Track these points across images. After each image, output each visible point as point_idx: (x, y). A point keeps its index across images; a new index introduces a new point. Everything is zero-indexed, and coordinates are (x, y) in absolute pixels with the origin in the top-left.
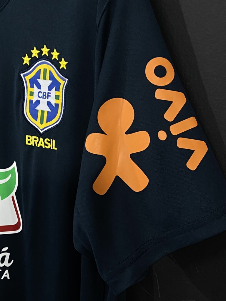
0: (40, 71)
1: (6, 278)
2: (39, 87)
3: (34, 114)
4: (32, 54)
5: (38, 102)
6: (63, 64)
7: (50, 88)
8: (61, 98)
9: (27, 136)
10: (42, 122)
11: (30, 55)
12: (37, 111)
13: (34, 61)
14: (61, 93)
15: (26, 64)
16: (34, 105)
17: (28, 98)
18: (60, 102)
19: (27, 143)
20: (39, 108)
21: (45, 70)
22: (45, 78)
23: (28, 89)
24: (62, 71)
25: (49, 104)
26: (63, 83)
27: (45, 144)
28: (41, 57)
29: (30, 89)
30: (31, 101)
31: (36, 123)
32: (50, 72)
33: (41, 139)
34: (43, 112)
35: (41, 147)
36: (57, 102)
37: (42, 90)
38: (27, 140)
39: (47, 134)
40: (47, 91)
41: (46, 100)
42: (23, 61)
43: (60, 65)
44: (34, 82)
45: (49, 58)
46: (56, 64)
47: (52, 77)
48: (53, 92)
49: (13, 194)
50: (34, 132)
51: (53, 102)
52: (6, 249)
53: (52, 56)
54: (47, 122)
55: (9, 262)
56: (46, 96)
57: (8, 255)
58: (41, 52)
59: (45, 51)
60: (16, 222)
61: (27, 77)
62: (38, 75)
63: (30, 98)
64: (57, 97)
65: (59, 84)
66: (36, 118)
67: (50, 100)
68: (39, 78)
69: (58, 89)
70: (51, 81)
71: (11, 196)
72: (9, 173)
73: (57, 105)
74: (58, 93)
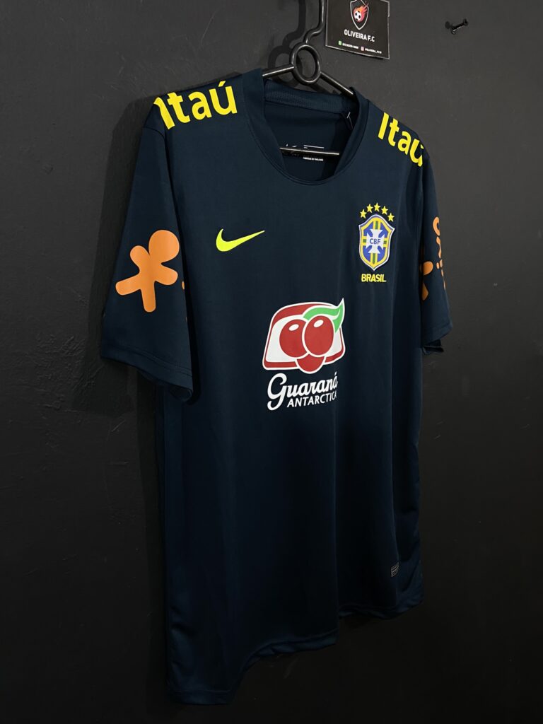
0: (372, 223)
2: (371, 235)
3: (368, 257)
5: (370, 247)
6: (391, 217)
7: (380, 235)
8: (387, 243)
9: (363, 275)
10: (374, 262)
11: (366, 210)
13: (369, 215)
14: (388, 239)
15: (363, 217)
16: (367, 250)
17: (362, 244)
18: (388, 246)
19: (363, 281)
20: (371, 252)
21: (377, 222)
22: (377, 228)
23: (362, 237)
24: (390, 223)
25: (379, 248)
26: (391, 230)
27: (377, 279)
28: (374, 212)
29: (364, 237)
30: (364, 247)
31: (370, 264)
32: (381, 223)
33: (373, 275)
34: (374, 254)
35: (373, 281)
36: (385, 245)
37: (373, 238)
38: (363, 278)
39: (379, 271)
40: (377, 238)
41: (377, 245)
42: (361, 215)
43: (388, 218)
44: (368, 231)
45: (380, 213)
46: (386, 217)
47: (382, 227)
48: (383, 238)
49: (340, 326)
50: (369, 270)
51: (382, 246)
52: (336, 373)
53: (382, 211)
54: (378, 261)
55: (337, 383)
56: (375, 242)
58: (374, 208)
59: (377, 207)
60: (339, 351)
61: (362, 228)
62: (371, 226)
63: (364, 244)
64: (385, 242)
65: (387, 232)
66: (369, 260)
67: (380, 244)
68: (372, 228)
69: (386, 236)
70: (381, 231)
71: (339, 329)
72: (339, 309)
73: (385, 248)
74: (386, 239)
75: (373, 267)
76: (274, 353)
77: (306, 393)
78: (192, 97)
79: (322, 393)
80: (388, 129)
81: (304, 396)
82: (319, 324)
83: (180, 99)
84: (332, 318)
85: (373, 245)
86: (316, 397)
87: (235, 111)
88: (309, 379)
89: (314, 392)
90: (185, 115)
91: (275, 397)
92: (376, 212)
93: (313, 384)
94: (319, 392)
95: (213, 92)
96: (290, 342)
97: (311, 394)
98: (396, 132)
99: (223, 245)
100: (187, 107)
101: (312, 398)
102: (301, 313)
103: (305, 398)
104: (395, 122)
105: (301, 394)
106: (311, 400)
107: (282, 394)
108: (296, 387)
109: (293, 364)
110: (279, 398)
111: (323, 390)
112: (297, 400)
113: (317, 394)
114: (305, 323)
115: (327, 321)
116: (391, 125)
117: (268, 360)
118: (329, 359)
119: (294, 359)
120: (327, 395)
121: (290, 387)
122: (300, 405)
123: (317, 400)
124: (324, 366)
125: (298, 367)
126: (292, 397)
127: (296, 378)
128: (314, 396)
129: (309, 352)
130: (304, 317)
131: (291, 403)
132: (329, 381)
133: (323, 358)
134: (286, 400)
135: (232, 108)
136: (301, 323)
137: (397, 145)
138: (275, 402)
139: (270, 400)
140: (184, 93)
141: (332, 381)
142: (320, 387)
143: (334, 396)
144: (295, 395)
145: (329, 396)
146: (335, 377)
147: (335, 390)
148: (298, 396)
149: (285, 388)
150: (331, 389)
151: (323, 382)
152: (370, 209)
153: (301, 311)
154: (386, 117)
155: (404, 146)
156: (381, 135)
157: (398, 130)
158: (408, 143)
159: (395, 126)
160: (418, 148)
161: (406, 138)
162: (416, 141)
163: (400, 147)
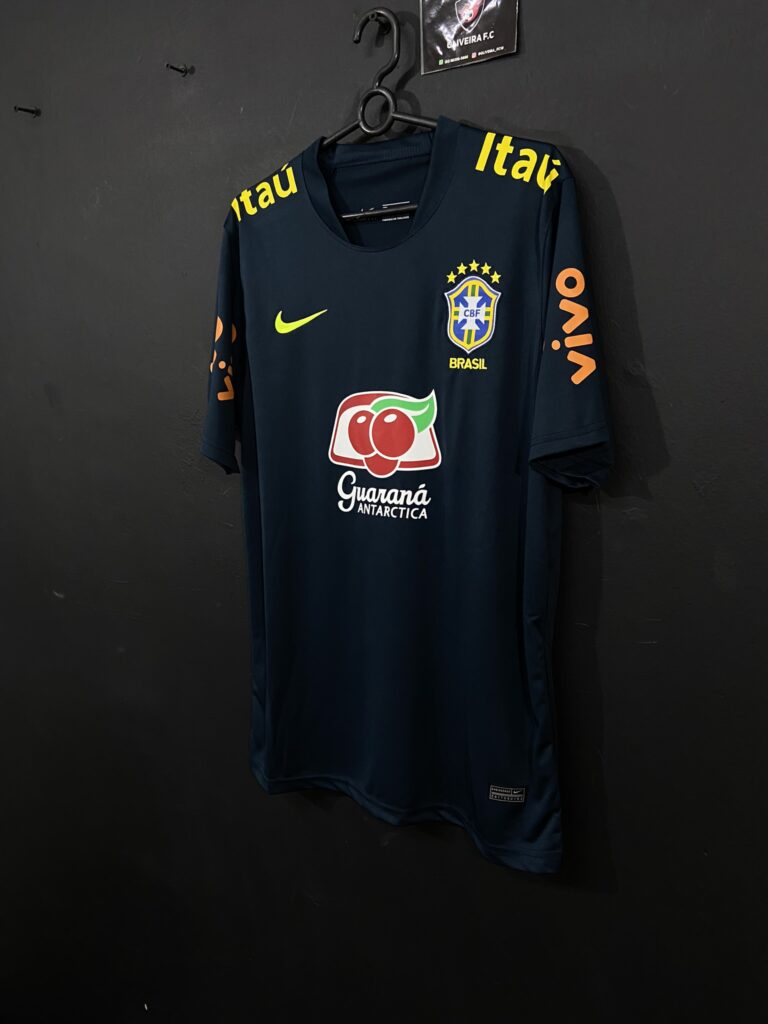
0: (467, 288)
1: (423, 517)
2: (466, 304)
3: (460, 334)
4: (458, 270)
5: (464, 321)
6: (496, 278)
7: (479, 305)
8: (491, 314)
9: (451, 359)
10: (469, 342)
11: (456, 272)
12: (464, 331)
13: (460, 278)
14: (492, 309)
15: (451, 282)
16: (458, 327)
17: (452, 317)
18: (492, 319)
19: (451, 367)
20: (465, 328)
21: (474, 287)
22: (473, 295)
23: (452, 309)
24: (494, 286)
25: (478, 322)
26: (495, 297)
27: (473, 365)
28: (469, 272)
29: (455, 309)
30: (456, 322)
31: (464, 345)
32: (480, 287)
33: (468, 360)
34: (470, 331)
35: (468, 369)
36: (487, 318)
37: (469, 308)
38: (451, 363)
39: (476, 354)
40: (475, 308)
41: (475, 318)
42: (448, 279)
43: (491, 279)
44: (460, 300)
45: (479, 273)
46: (487, 278)
47: (482, 293)
48: (483, 308)
49: (431, 426)
50: (460, 353)
51: (483, 319)
52: (423, 486)
53: (482, 271)
55: (427, 500)
56: (473, 313)
57: (425, 492)
58: (470, 268)
59: (474, 266)
60: (433, 456)
61: (451, 297)
62: (465, 293)
63: (455, 318)
64: (487, 314)
65: (491, 299)
66: (461, 339)
67: (479, 317)
68: (466, 295)
69: (488, 305)
70: (480, 298)
71: (428, 428)
72: (426, 403)
73: (487, 322)
74: (488, 309)
75: (467, 347)
77: (374, 499)
78: (259, 189)
79: (393, 505)
80: (494, 154)
81: (372, 503)
82: (390, 418)
83: (250, 194)
84: (410, 414)
85: (468, 319)
86: (386, 507)
87: (295, 190)
88: (379, 484)
89: (383, 501)
90: (253, 207)
91: (346, 497)
92: (474, 273)
93: (382, 491)
94: (390, 502)
95: (276, 179)
96: (357, 435)
97: (379, 503)
98: (508, 154)
99: (283, 327)
100: (254, 201)
101: (380, 507)
102: (369, 403)
103: (374, 506)
104: (507, 140)
105: (370, 501)
106: (380, 510)
107: (353, 494)
108: (364, 490)
109: (359, 462)
110: (350, 499)
111: (395, 501)
112: (366, 506)
113: (387, 504)
114: (372, 415)
115: (402, 417)
116: (499, 147)
118: (403, 464)
119: (362, 457)
120: (402, 509)
121: (359, 489)
122: (369, 512)
123: (386, 512)
124: (397, 472)
125: (366, 467)
126: (361, 501)
127: (365, 480)
128: (383, 506)
129: (376, 452)
130: (372, 408)
131: (360, 508)
132: (404, 493)
133: (396, 461)
134: (357, 503)
135: (293, 188)
136: (369, 416)
137: (509, 172)
138: (347, 503)
139: (342, 499)
140: (253, 188)
141: (410, 493)
142: (392, 498)
143: (417, 514)
144: (363, 500)
145: (405, 512)
146: (418, 490)
147: (422, 507)
148: (366, 502)
149: (355, 488)
150: (409, 503)
151: (396, 491)
152: (462, 269)
153: (367, 401)
154: (490, 137)
155: (522, 170)
156: (481, 166)
157: (511, 150)
158: (530, 165)
159: (505, 147)
160: (550, 166)
161: (526, 158)
162: (547, 157)
163: (516, 175)
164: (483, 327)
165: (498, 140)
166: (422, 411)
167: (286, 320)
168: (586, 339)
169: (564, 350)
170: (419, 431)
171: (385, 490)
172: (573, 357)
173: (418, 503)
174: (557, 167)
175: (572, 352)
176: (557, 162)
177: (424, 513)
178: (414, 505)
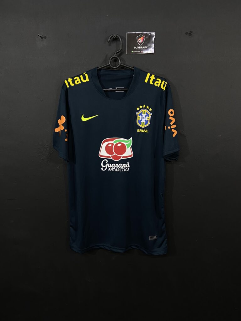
0: (142, 112)
2: (142, 116)
3: (140, 124)
5: (141, 120)
6: (150, 110)
7: (146, 116)
10: (143, 125)
11: (139, 107)
13: (140, 109)
14: (150, 117)
15: (138, 110)
17: (138, 119)
18: (149, 120)
19: (138, 132)
21: (144, 112)
22: (144, 113)
23: (138, 117)
24: (150, 112)
25: (145, 120)
26: (150, 114)
28: (143, 108)
29: (139, 117)
30: (139, 120)
31: (141, 126)
33: (143, 130)
34: (143, 123)
35: (143, 132)
36: (148, 120)
37: (143, 117)
38: (138, 130)
39: (145, 128)
40: (145, 117)
41: (144, 119)
44: (140, 115)
45: (146, 108)
46: (148, 110)
47: (146, 113)
48: (147, 117)
49: (131, 146)
50: (140, 128)
51: (147, 120)
52: (128, 162)
54: (145, 125)
55: (129, 166)
56: (144, 118)
57: (129, 164)
58: (143, 107)
59: (144, 106)
60: (131, 154)
61: (138, 114)
62: (142, 113)
63: (139, 119)
64: (148, 118)
65: (149, 115)
66: (141, 124)
67: (146, 119)
69: (148, 116)
70: (146, 114)
71: (130, 147)
72: (129, 141)
73: (148, 121)
74: (148, 117)
75: (143, 127)
76: (103, 152)
77: (114, 167)
78: (75, 78)
79: (120, 168)
80: (149, 79)
81: (114, 168)
82: (119, 145)
83: (72, 79)
84: (125, 144)
85: (143, 119)
86: (118, 169)
87: (88, 81)
88: (116, 163)
89: (117, 167)
90: (73, 83)
92: (144, 108)
93: (117, 165)
94: (119, 167)
95: (81, 76)
96: (108, 149)
97: (116, 168)
99: (84, 119)
100: (73, 82)
101: (116, 169)
102: (113, 141)
103: (114, 169)
104: (153, 76)
105: (113, 167)
106: (116, 170)
107: (106, 166)
108: (111, 164)
109: (110, 157)
110: (105, 167)
111: (121, 167)
112: (111, 169)
113: (118, 168)
114: (114, 144)
115: (123, 144)
116: (151, 77)
117: (101, 154)
118: (123, 157)
119: (110, 155)
120: (123, 169)
121: (109, 164)
122: (112, 170)
124: (121, 159)
125: (111, 158)
126: (109, 167)
127: (111, 162)
128: (117, 168)
129: (115, 154)
130: (114, 142)
131: (109, 169)
132: (123, 165)
133: (121, 156)
134: (108, 168)
135: (87, 80)
136: (113, 144)
137: (154, 84)
138: (104, 168)
139: (102, 167)
140: (73, 78)
141: (125, 164)
142: (120, 166)
143: (127, 170)
144: (110, 167)
145: (124, 170)
146: (127, 163)
147: (128, 168)
148: (111, 168)
149: (107, 164)
150: (125, 167)
151: (121, 164)
152: (141, 107)
153: (112, 140)
154: (149, 74)
155: (157, 84)
156: (146, 81)
157: (154, 78)
158: (159, 83)
159: (153, 77)
160: (165, 84)
161: (158, 81)
162: (164, 82)
163: (155, 84)
164: (147, 122)
165: (151, 75)
166: (128, 143)
167: (85, 117)
168: (175, 126)
169: (171, 129)
170: (128, 148)
171: (118, 164)
172: (173, 130)
173: (127, 167)
174: (166, 84)
175: (172, 129)
176: (166, 83)
177: (128, 170)
178: (126, 168)
